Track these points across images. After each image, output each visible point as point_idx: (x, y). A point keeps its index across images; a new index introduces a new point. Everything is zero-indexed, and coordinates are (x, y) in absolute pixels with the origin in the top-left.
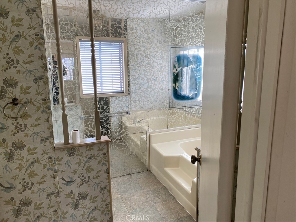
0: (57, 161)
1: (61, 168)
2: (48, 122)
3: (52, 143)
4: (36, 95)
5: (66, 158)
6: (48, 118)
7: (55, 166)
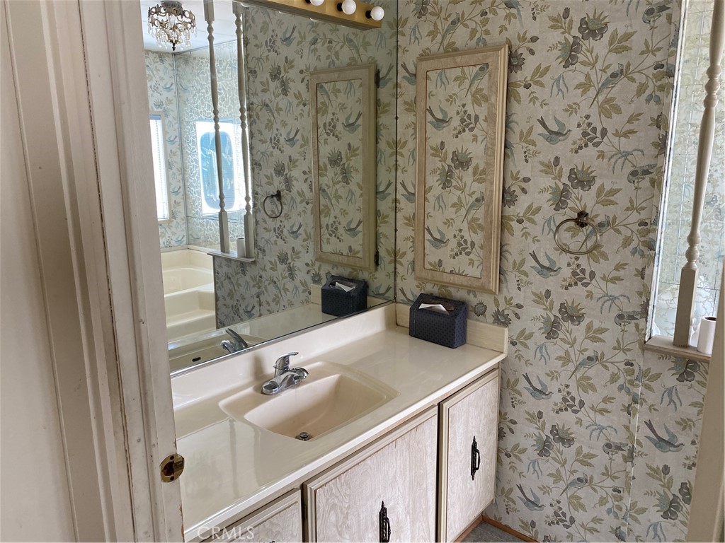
0: (645, 377)
1: (652, 398)
2: (643, 278)
3: (640, 331)
4: (628, 209)
5: (670, 380)
6: (644, 269)
7: (637, 386)
